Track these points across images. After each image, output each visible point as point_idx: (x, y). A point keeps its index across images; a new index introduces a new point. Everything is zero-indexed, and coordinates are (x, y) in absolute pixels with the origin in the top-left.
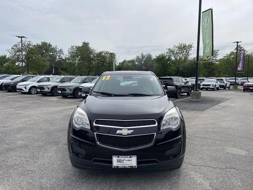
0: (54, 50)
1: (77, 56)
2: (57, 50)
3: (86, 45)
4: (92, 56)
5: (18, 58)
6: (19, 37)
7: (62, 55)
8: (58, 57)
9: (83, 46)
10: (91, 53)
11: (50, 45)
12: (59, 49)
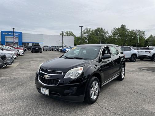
0: (103, 32)
1: (117, 34)
2: (105, 31)
3: (123, 27)
4: (127, 33)
5: (84, 37)
6: (80, 27)
7: (107, 34)
8: (105, 36)
9: (121, 27)
10: (126, 31)
11: (102, 29)
12: (106, 31)
